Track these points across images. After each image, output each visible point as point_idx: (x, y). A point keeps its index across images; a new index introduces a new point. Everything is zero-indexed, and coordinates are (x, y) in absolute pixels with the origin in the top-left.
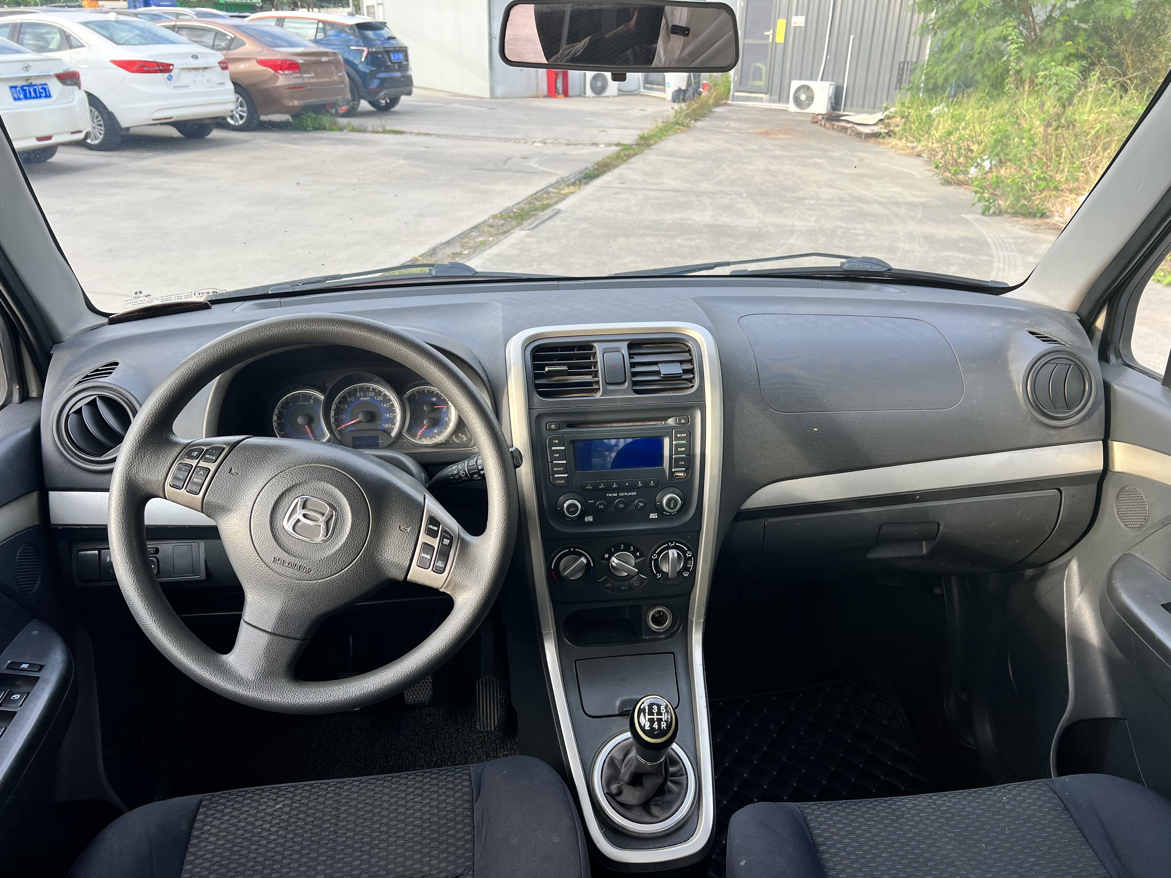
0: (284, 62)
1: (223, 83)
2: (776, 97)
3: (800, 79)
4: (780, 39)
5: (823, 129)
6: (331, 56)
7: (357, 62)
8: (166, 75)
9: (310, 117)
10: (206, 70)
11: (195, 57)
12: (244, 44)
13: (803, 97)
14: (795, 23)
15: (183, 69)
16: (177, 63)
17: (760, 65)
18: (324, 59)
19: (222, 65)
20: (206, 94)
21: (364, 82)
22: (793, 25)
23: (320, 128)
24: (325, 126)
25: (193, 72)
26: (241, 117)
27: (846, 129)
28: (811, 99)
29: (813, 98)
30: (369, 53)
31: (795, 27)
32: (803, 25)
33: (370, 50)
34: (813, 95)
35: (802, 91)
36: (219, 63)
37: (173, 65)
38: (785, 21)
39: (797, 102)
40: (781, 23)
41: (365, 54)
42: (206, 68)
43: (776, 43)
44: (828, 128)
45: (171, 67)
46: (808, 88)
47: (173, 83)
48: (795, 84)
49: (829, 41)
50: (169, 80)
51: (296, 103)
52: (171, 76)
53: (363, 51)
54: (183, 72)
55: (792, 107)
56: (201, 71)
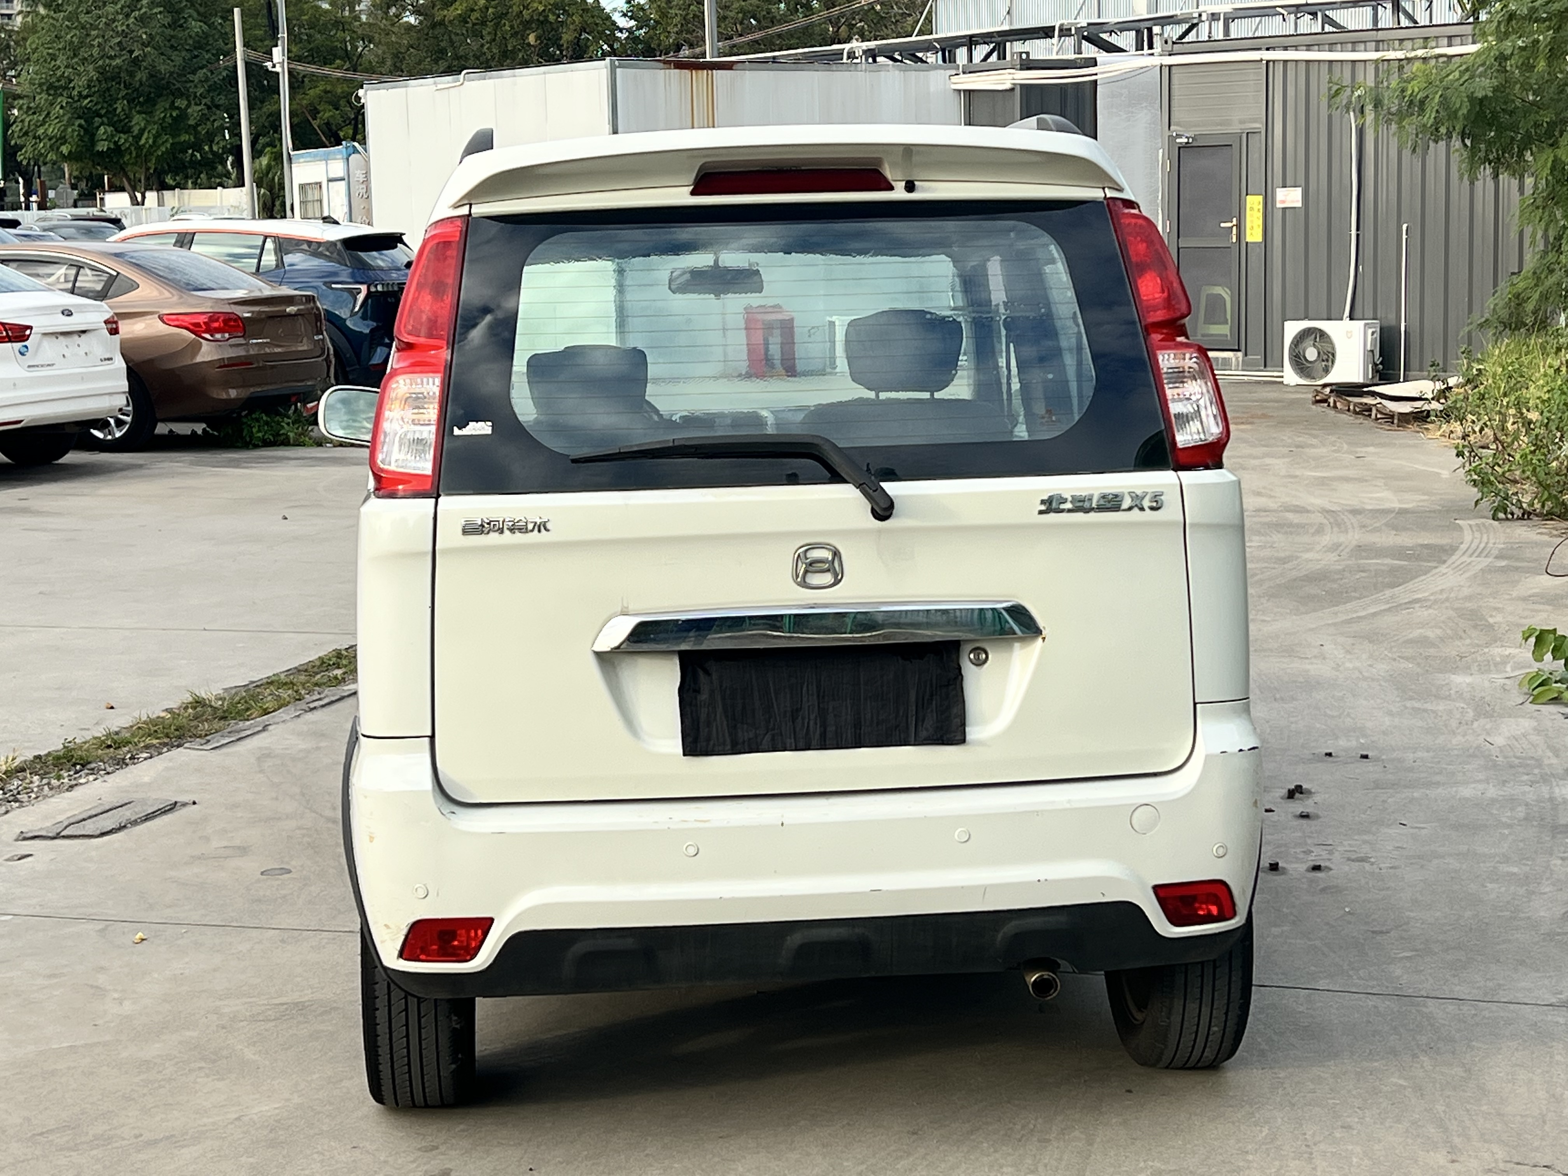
0: (213, 317)
1: (110, 359)
2: (1259, 357)
3: (1306, 317)
4: (1254, 234)
5: (1332, 412)
6: (301, 303)
7: (344, 313)
8: (18, 345)
9: (257, 420)
10: (83, 336)
11: (67, 313)
12: (134, 286)
13: (1311, 354)
14: (1283, 202)
15: (45, 334)
16: (39, 324)
17: (1219, 290)
18: (291, 309)
19: (110, 326)
20: (83, 378)
21: (357, 353)
22: (1279, 205)
23: (279, 441)
24: (288, 437)
25: (61, 338)
26: (120, 423)
27: (1368, 409)
28: (1328, 357)
29: (1333, 355)
30: (369, 294)
31: (1284, 209)
32: (1299, 204)
33: (373, 289)
34: (1333, 348)
35: (1309, 341)
36: (106, 322)
37: (31, 328)
38: (1260, 198)
39: (1301, 365)
40: (1254, 204)
41: (361, 297)
42: (84, 332)
43: (1247, 243)
44: (1341, 412)
45: (28, 332)
46: (1322, 334)
47: (29, 359)
48: (1292, 329)
49: (1358, 235)
50: (22, 354)
51: (233, 393)
52: (26, 347)
53: (359, 291)
54: (47, 338)
55: (1290, 376)
56: (76, 337)
